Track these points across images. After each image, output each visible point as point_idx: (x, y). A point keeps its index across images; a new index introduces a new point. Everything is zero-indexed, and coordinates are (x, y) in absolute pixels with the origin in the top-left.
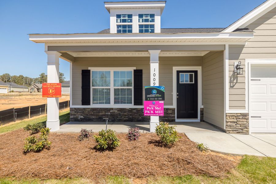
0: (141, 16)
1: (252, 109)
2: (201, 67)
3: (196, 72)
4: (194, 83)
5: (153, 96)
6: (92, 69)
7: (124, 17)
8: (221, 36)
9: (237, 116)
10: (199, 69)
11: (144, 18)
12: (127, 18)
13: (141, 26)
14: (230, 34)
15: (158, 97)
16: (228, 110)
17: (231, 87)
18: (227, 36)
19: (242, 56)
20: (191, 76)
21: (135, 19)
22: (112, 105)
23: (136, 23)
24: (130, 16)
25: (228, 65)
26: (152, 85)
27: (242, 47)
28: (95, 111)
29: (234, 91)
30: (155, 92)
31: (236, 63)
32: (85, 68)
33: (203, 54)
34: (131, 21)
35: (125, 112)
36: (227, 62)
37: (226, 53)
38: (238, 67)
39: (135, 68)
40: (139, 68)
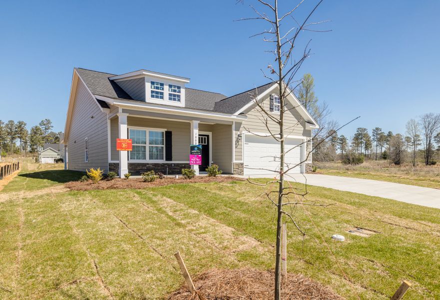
0: (170, 86)
1: (246, 161)
2: (211, 133)
3: (208, 136)
4: (206, 144)
5: (195, 151)
6: (130, 128)
7: (157, 84)
8: (233, 117)
9: (238, 165)
10: (210, 134)
11: (173, 88)
12: (159, 86)
13: (170, 95)
14: (237, 116)
15: (198, 153)
16: (234, 161)
17: (236, 147)
18: (235, 117)
19: (241, 129)
20: (205, 138)
21: (166, 88)
22: (148, 161)
23: (166, 91)
24: (162, 85)
25: (235, 134)
26: (194, 144)
27: (241, 124)
28: (133, 166)
29: (237, 150)
30: (196, 148)
31: (238, 133)
33: (213, 124)
34: (163, 89)
35: (158, 167)
36: (234, 132)
37: (234, 126)
38: (239, 136)
39: (166, 130)
40: (169, 130)
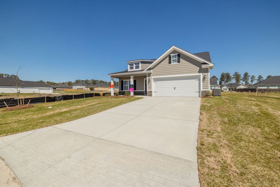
0: (136, 64)
1: (153, 90)
6: (124, 80)
7: (131, 65)
9: (149, 92)
13: (136, 67)
14: (146, 71)
15: (132, 87)
16: (148, 90)
19: (151, 76)
21: (134, 65)
22: (128, 90)
25: (147, 78)
27: (151, 73)
29: (149, 85)
31: (149, 78)
32: (122, 80)
37: (147, 75)
